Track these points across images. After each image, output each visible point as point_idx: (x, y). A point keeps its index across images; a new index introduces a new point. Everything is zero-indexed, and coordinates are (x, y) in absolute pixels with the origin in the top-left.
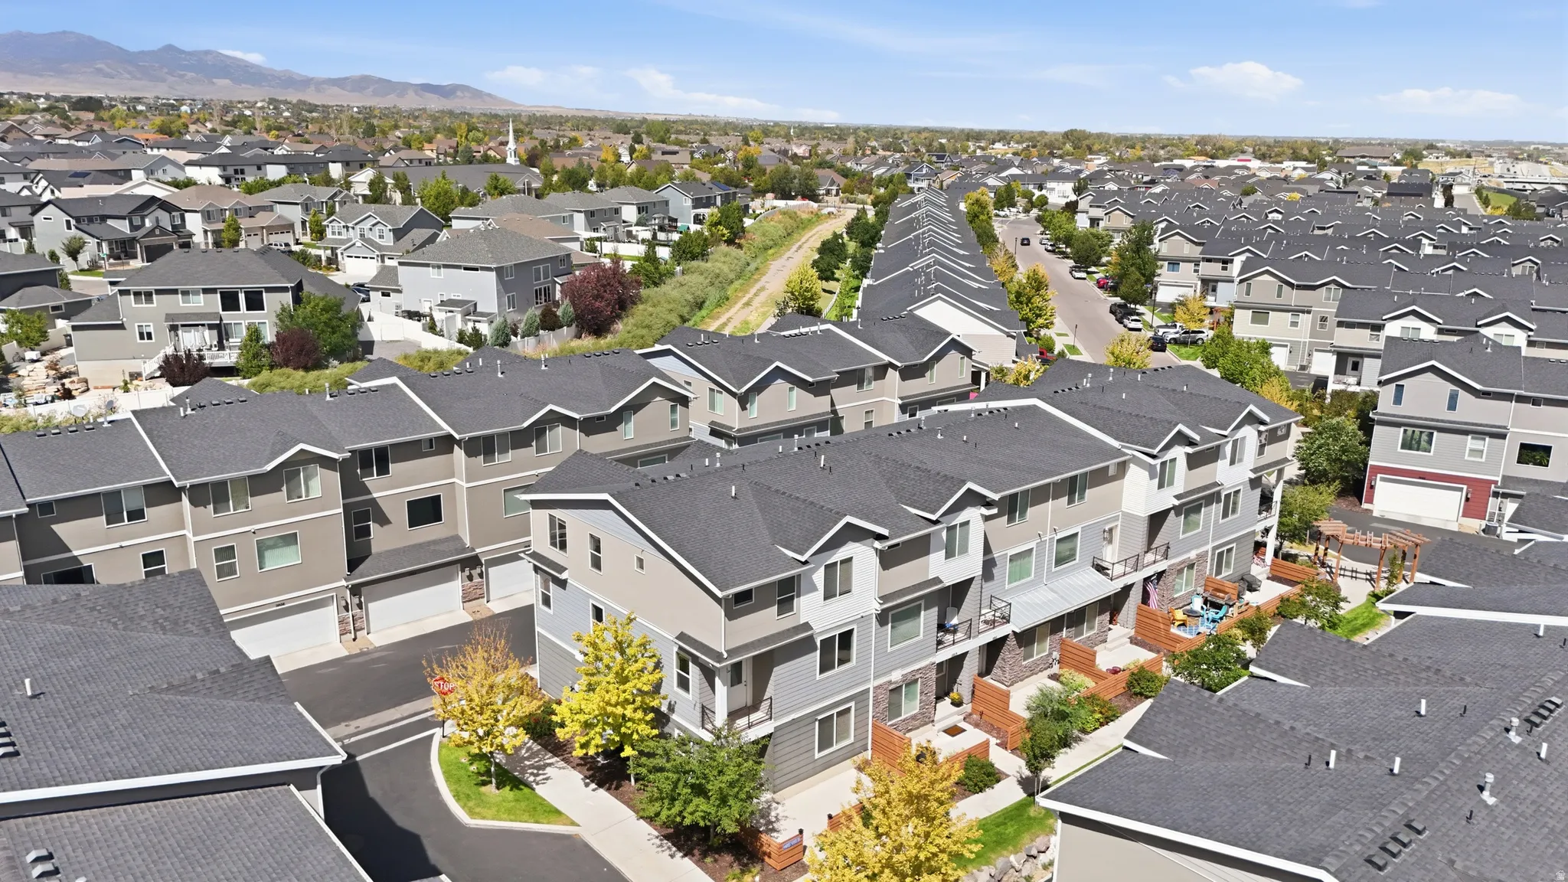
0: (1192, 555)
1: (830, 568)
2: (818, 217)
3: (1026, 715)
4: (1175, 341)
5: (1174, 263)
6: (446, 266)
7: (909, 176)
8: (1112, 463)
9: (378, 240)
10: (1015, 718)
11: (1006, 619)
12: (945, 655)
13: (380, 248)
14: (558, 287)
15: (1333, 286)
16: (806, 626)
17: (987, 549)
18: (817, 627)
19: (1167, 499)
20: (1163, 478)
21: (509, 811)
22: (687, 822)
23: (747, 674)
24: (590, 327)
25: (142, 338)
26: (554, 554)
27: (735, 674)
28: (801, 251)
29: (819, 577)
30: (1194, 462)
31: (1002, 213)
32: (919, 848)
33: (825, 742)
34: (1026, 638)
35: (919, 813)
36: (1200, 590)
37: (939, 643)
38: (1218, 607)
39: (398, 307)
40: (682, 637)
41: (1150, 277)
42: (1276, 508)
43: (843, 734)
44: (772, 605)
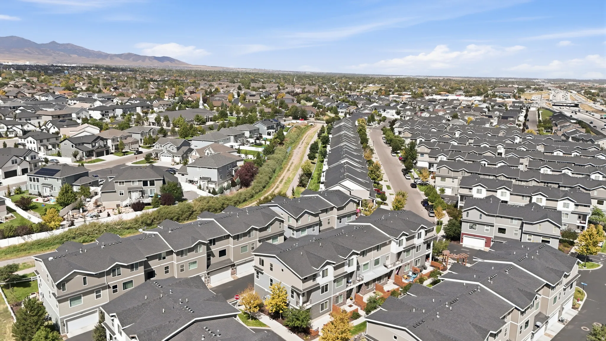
0: (409, 261)
1: (323, 271)
2: (308, 127)
3: (367, 302)
4: (420, 184)
5: (422, 154)
6: (202, 167)
7: (338, 107)
8: (387, 241)
9: (171, 151)
10: (365, 303)
11: (362, 280)
12: (348, 289)
13: (172, 153)
14: (233, 171)
15: (463, 171)
16: (318, 284)
17: (358, 263)
18: (321, 284)
19: (401, 249)
20: (400, 244)
21: (255, 325)
22: (296, 326)
23: (306, 295)
24: (245, 184)
25: (120, 194)
26: (260, 267)
27: (303, 295)
28: (304, 144)
29: (321, 273)
30: (407, 240)
31: (370, 124)
32: (343, 329)
33: (322, 309)
34: (367, 284)
35: (342, 322)
36: (411, 270)
37: (347, 286)
38: (415, 274)
39: (187, 179)
40: (292, 287)
41: (415, 158)
42: (432, 248)
43: (326, 307)
44: (311, 280)
